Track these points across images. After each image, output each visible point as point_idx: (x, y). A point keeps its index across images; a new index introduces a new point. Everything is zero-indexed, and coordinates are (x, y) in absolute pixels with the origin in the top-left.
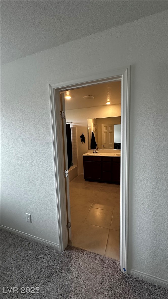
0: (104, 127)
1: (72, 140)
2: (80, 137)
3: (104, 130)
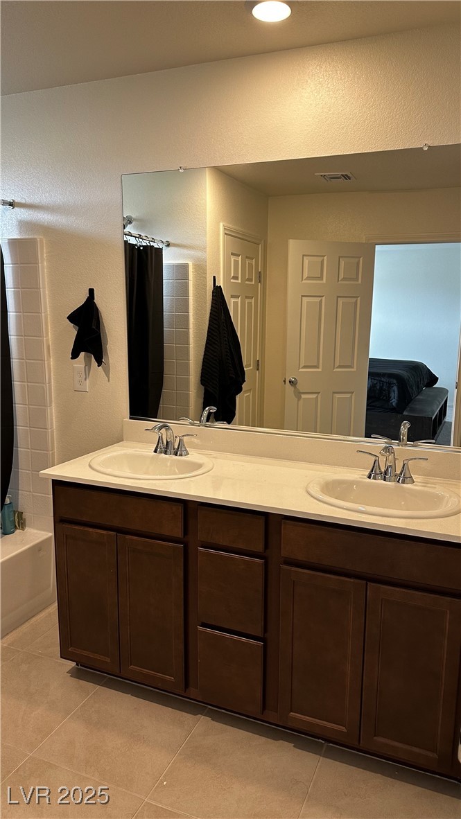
0: (307, 261)
2: (68, 318)
3: (308, 278)
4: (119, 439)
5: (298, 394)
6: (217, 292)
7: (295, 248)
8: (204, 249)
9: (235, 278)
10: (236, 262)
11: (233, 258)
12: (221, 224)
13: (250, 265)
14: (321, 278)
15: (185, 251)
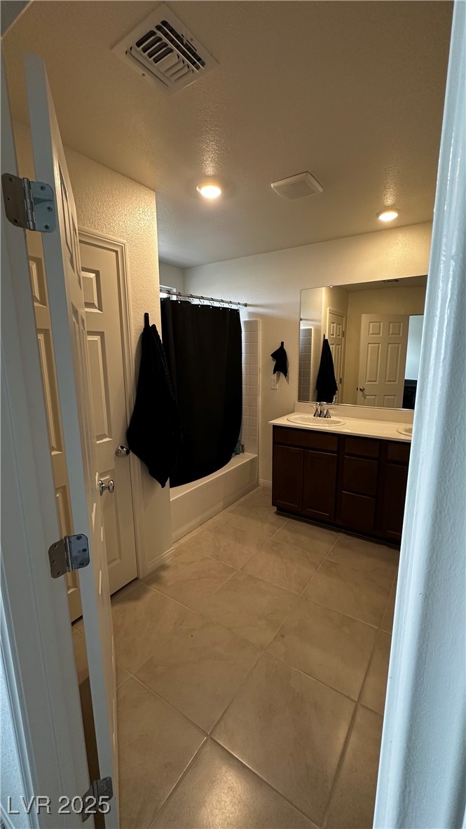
0: (371, 325)
1: (243, 365)
2: (272, 355)
3: (372, 334)
4: (292, 411)
5: (365, 396)
6: (326, 342)
7: (365, 319)
8: (320, 321)
9: (333, 335)
10: (333, 326)
11: (332, 325)
12: (328, 308)
13: (340, 328)
14: (379, 334)
15: (310, 322)
